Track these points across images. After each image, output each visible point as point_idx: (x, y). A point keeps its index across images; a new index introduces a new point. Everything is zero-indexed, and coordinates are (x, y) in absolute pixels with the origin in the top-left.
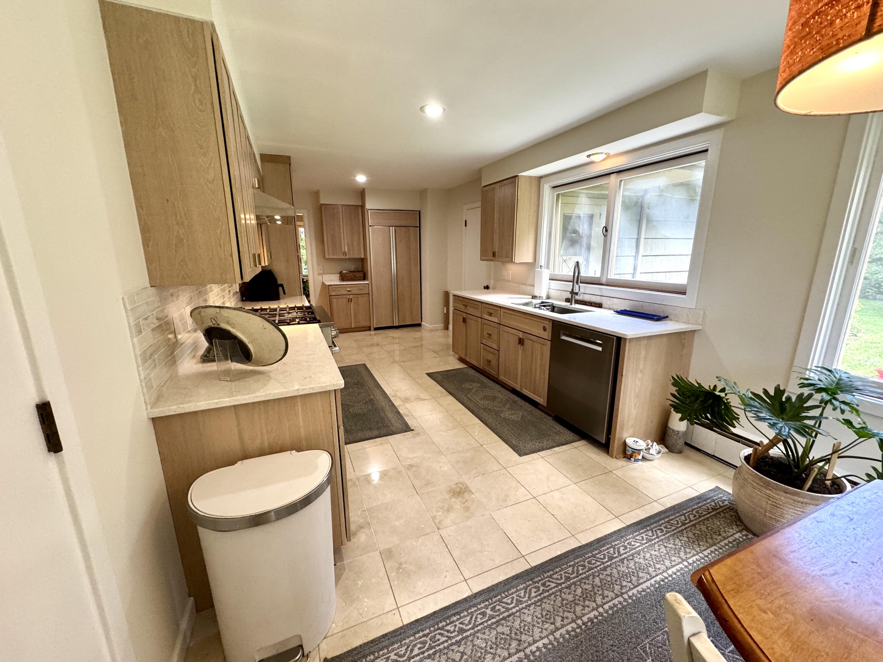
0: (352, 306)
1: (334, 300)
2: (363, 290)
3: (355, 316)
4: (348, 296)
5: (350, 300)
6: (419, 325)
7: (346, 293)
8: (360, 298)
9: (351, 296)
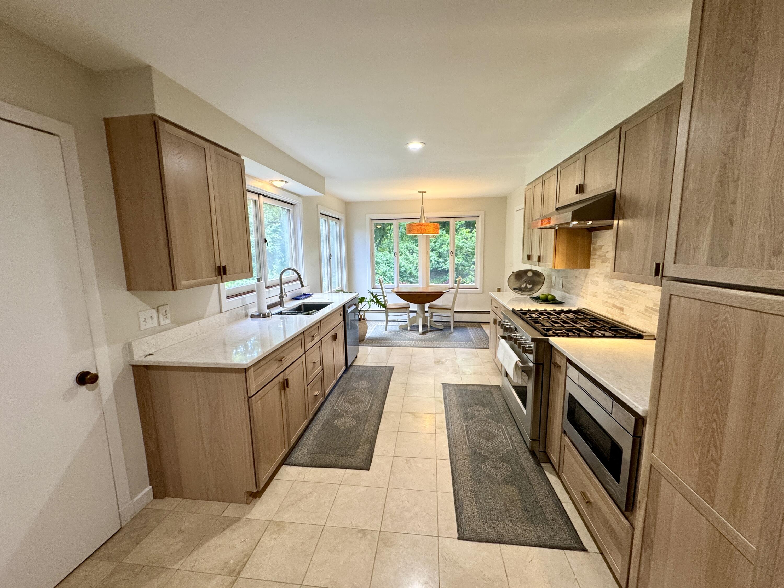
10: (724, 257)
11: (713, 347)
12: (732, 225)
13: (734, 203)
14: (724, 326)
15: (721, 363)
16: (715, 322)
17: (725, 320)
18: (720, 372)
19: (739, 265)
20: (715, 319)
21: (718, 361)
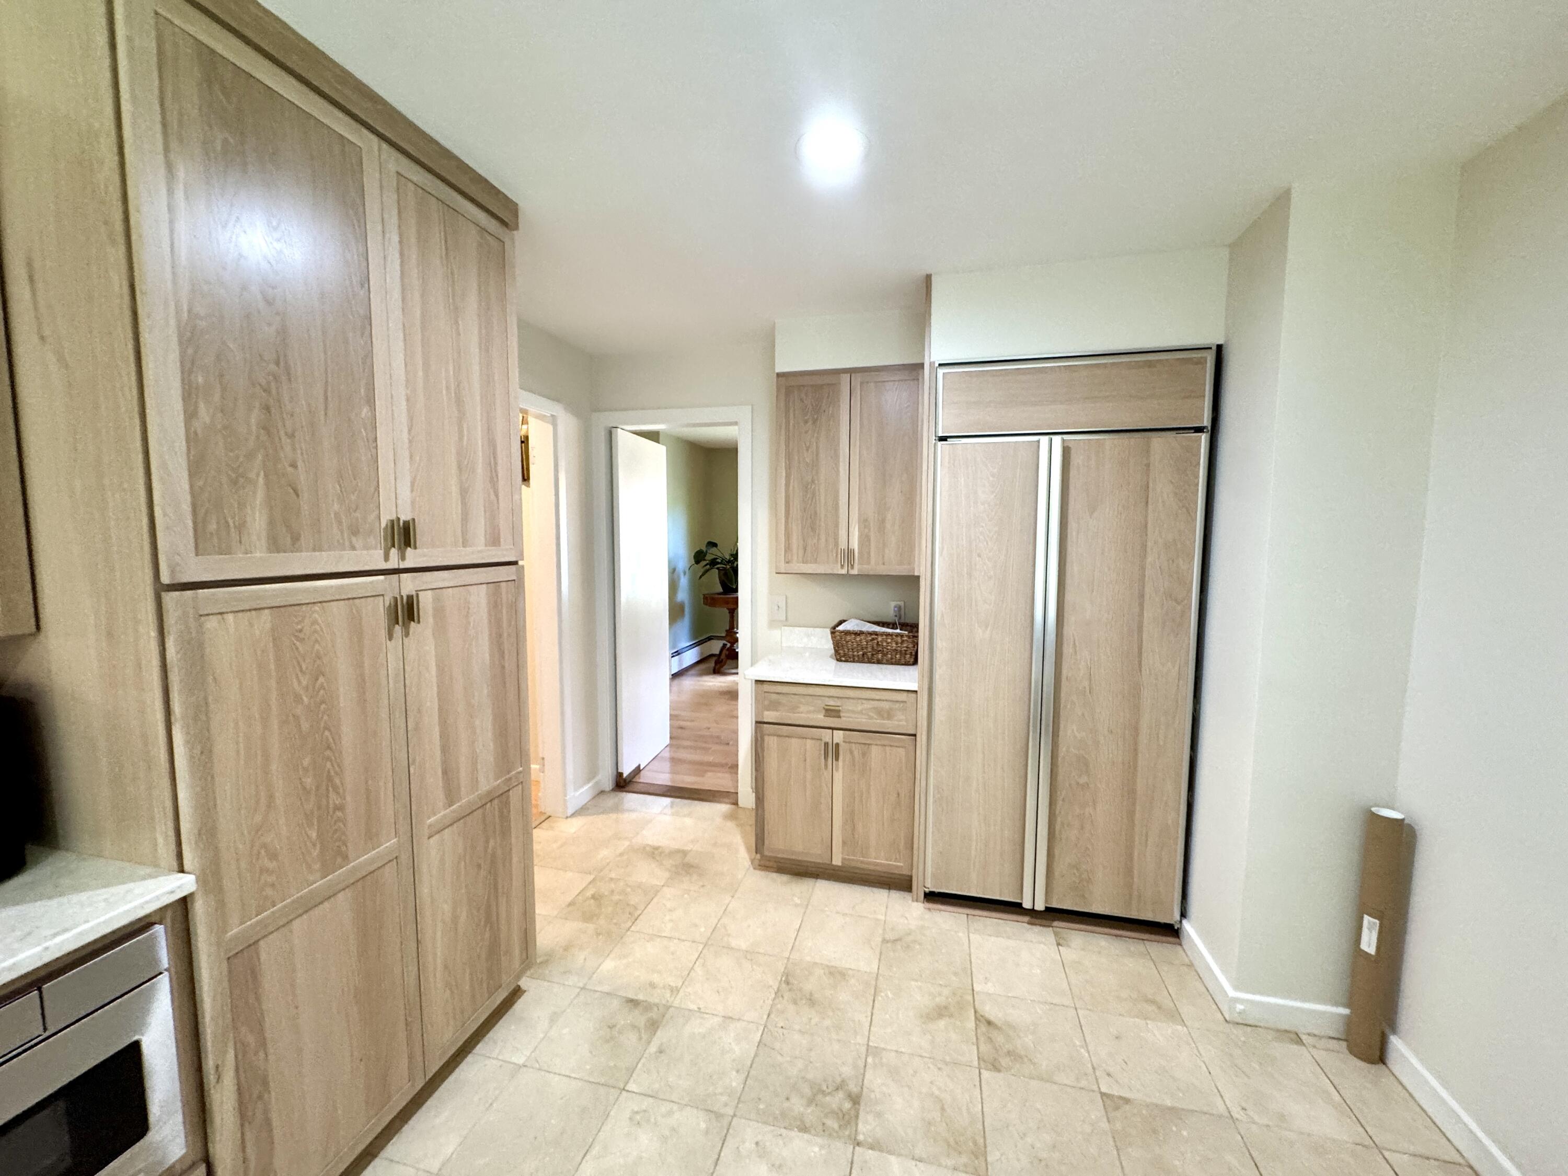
0: (838, 776)
1: (772, 743)
2: (889, 715)
3: (850, 818)
4: (826, 735)
5: (832, 752)
6: (1171, 931)
7: (819, 718)
8: (875, 751)
9: (839, 736)
10: (296, 539)
11: (304, 667)
12: (298, 496)
13: (294, 465)
14: (315, 631)
15: (321, 679)
16: (301, 631)
17: (315, 622)
18: (322, 692)
19: (317, 548)
20: (299, 627)
21: (317, 679)
